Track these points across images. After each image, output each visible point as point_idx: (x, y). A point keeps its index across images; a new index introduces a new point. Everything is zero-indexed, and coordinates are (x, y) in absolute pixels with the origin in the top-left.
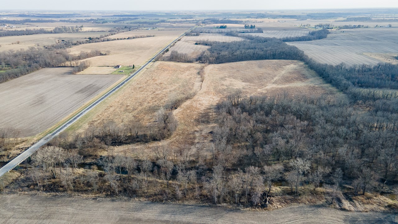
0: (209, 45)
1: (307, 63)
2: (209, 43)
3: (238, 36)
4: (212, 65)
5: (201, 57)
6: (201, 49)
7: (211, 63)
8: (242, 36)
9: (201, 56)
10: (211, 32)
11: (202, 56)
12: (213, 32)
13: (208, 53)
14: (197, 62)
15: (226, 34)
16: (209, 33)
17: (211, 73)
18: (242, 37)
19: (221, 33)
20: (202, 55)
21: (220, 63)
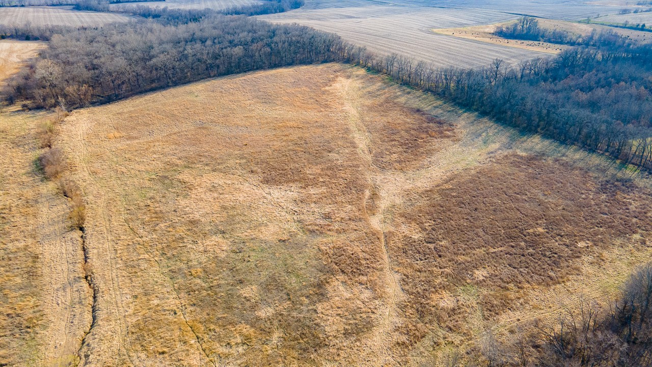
0: (35, 39)
1: (375, 70)
2: (36, 34)
3: (108, 11)
4: (82, 110)
5: (26, 84)
6: (15, 55)
7: (74, 104)
8: (122, 10)
9: (22, 82)
10: (27, 4)
11: (30, 82)
12: (33, 3)
13: (47, 69)
14: (13, 108)
15: (74, 8)
16: (23, 6)
17: (99, 156)
18: (122, 12)
19: (57, 5)
20: (27, 78)
21: (109, 100)
